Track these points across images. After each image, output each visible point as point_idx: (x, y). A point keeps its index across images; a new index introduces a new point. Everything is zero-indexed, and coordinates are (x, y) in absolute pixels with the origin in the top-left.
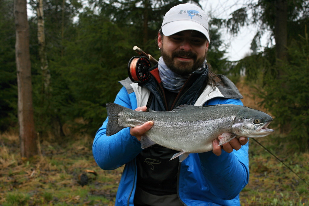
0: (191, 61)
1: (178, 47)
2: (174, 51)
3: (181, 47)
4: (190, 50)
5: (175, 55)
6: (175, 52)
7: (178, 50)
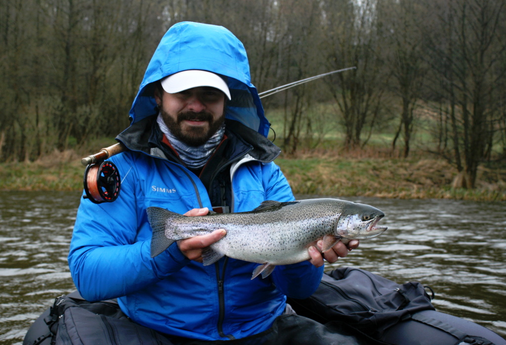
0: (205, 125)
1: (185, 106)
2: (180, 112)
3: (189, 107)
4: (203, 110)
5: (182, 117)
6: (182, 113)
7: (185, 110)
